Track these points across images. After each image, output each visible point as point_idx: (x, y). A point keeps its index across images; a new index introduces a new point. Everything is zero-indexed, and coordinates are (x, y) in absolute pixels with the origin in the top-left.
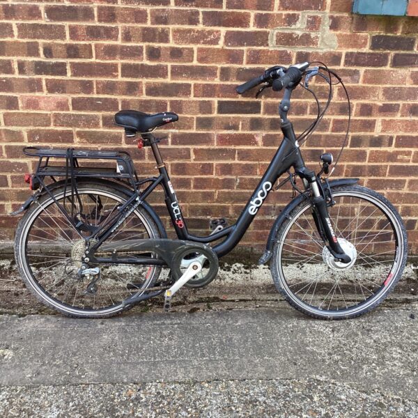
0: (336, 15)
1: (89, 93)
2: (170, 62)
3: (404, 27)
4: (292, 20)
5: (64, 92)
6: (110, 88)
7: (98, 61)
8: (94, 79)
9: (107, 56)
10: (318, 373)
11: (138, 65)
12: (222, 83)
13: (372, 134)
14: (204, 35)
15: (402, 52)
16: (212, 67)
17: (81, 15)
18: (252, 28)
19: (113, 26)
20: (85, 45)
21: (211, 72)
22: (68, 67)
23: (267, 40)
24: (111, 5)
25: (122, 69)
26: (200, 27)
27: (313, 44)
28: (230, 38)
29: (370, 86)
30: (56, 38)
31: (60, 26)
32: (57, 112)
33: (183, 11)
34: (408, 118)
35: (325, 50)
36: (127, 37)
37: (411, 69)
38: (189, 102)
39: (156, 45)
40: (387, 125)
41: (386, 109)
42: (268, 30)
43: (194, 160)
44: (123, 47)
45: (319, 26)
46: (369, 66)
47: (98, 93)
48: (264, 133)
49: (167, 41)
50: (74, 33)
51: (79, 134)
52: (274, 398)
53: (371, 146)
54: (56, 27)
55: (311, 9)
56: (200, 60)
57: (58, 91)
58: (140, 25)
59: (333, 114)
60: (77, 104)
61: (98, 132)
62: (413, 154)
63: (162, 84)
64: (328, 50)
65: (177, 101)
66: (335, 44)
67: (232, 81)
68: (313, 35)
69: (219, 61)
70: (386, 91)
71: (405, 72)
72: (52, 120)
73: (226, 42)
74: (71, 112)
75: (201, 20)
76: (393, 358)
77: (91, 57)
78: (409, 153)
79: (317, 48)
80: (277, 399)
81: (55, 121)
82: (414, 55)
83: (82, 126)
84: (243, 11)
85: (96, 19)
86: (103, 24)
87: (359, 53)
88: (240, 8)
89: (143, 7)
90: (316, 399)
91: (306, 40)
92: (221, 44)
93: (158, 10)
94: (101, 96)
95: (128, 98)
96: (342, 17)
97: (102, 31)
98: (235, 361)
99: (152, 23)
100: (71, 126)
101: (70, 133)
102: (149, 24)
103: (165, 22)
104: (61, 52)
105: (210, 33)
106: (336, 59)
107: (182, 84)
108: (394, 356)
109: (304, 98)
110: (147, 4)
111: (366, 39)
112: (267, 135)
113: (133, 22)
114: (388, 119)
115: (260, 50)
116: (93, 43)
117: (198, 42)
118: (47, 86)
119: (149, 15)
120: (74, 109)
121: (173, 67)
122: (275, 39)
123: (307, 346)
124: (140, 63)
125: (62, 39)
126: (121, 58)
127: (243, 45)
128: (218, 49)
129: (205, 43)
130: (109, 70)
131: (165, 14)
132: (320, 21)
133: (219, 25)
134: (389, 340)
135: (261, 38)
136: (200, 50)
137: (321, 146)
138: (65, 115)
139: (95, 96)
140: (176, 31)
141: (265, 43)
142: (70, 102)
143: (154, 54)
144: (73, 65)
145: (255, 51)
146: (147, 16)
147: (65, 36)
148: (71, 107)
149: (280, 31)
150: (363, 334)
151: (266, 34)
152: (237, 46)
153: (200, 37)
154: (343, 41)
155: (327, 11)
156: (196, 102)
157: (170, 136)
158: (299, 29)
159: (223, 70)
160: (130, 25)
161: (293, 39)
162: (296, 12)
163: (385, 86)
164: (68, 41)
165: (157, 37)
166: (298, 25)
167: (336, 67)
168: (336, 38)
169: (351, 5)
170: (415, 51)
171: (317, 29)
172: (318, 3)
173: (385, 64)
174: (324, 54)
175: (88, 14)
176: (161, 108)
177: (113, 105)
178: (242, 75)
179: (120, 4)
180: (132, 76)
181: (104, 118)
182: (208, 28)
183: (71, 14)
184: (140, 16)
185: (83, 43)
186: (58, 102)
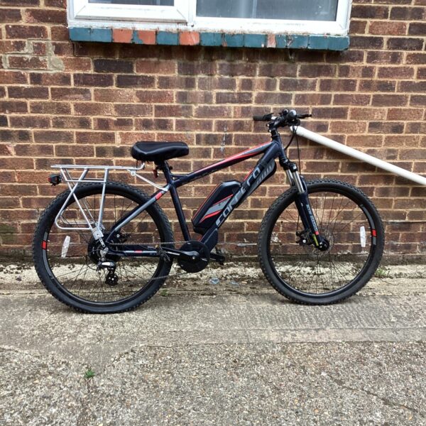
0: (58, 42)
3: (120, 52)
4: (20, 46)
13: (113, 145)
15: (124, 74)
23: (2, 63)
27: (43, 66)
29: (102, 103)
34: (143, 132)
35: (54, 72)
37: (135, 89)
40: (125, 137)
41: (121, 124)
42: (1, 55)
45: (44, 51)
46: (96, 86)
48: (15, 144)
53: (116, 156)
55: (34, 36)
59: (74, 128)
64: (57, 71)
66: (62, 65)
68: (41, 59)
70: (117, 108)
71: (130, 91)
79: (47, 70)
82: (135, 76)
87: (85, 74)
91: (35, 63)
96: (63, 44)
106: (66, 79)
109: (45, 113)
111: (89, 62)
112: (18, 146)
114: (124, 132)
122: (8, 62)
132: (44, 47)
137: (69, 156)
149: (11, 55)
154: (68, 64)
158: (28, 52)
161: (24, 62)
162: (21, 40)
163: (115, 103)
166: (26, 50)
167: (68, 87)
168: (62, 62)
169: (66, 34)
170: (135, 73)
171: (44, 54)
172: (40, 32)
173: (112, 85)
174: (54, 75)
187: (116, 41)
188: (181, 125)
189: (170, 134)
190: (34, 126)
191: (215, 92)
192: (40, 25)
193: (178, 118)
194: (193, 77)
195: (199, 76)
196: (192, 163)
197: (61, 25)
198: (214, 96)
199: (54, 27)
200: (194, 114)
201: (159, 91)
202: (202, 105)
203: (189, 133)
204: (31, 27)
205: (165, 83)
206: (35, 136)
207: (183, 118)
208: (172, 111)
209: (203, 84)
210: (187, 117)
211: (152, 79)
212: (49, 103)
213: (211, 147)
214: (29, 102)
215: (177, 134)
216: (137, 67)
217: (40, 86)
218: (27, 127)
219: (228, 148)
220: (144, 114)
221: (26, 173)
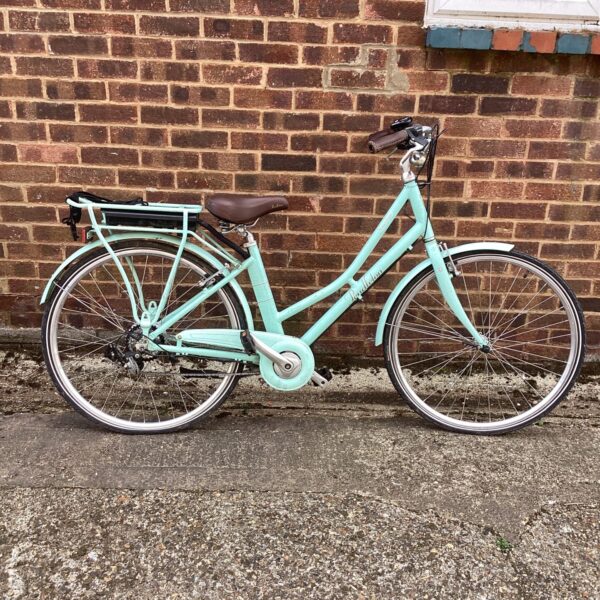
0: (405, 49)
1: (101, 142)
2: (200, 105)
3: (493, 65)
4: (350, 54)
5: (72, 140)
6: (127, 136)
7: (113, 103)
8: (108, 125)
9: (123, 97)
10: (361, 488)
11: (161, 108)
12: (266, 132)
13: (459, 199)
14: (242, 72)
15: (493, 95)
16: (254, 112)
17: (91, 48)
18: (301, 64)
19: (131, 60)
20: (97, 83)
21: (252, 119)
22: (76, 110)
23: (320, 79)
24: (127, 35)
25: (142, 113)
27: (378, 84)
28: (273, 76)
29: (454, 138)
30: (62, 74)
31: (67, 60)
32: (63, 165)
33: (215, 43)
34: (506, 180)
35: (393, 93)
36: (148, 74)
37: (506, 117)
38: (226, 155)
39: (183, 84)
40: (479, 189)
41: (477, 168)
42: (321, 67)
44: (143, 86)
45: (384, 63)
46: (450, 113)
47: (113, 142)
48: (322, 197)
49: (195, 78)
50: (83, 68)
52: (298, 512)
53: (460, 215)
54: (62, 61)
55: (374, 41)
56: (238, 103)
57: (65, 139)
58: (162, 60)
60: (87, 155)
61: (114, 191)
62: (515, 226)
63: (191, 131)
64: (398, 92)
65: (210, 154)
66: (406, 85)
67: (278, 129)
68: (377, 74)
69: (263, 105)
70: (475, 145)
71: (498, 121)
72: (57, 174)
73: (270, 81)
74: (81, 165)
75: (237, 55)
76: (464, 477)
77: (104, 98)
78: (510, 226)
79: (383, 90)
80: (301, 513)
81: (61, 176)
82: (508, 99)
83: (93, 182)
84: (288, 44)
85: (110, 52)
86: (118, 59)
87: (437, 97)
88: (285, 41)
89: (165, 38)
90: (351, 515)
91: (369, 80)
92: (263, 84)
93: (183, 42)
95: (150, 149)
96: (413, 52)
97: (117, 66)
99: (178, 58)
100: (80, 183)
102: (173, 59)
103: (194, 56)
104: (68, 92)
105: (249, 70)
106: (408, 104)
107: (216, 133)
108: (465, 474)
110: (171, 34)
111: (445, 79)
112: (326, 199)
113: (154, 56)
114: (479, 180)
115: (312, 92)
116: (107, 81)
117: (235, 82)
118: (51, 133)
119: (174, 49)
120: (84, 161)
121: (204, 112)
122: (330, 78)
123: (356, 458)
124: (164, 105)
125: (69, 76)
126: (141, 100)
127: (291, 86)
128: (260, 90)
129: (243, 82)
130: (126, 114)
131: (193, 47)
132: (385, 56)
133: (260, 61)
134: (464, 456)
135: (314, 78)
136: (237, 91)
138: (73, 169)
139: (110, 146)
140: (208, 68)
141: (317, 82)
142: (79, 153)
143: (180, 95)
144: (83, 108)
145: (305, 93)
146: (171, 49)
147: (73, 73)
148: (80, 159)
149: (336, 69)
150: (431, 448)
151: (319, 72)
152: (283, 86)
153: (237, 75)
154: (415, 81)
155: (394, 43)
156: (234, 155)
157: (203, 197)
158: (359, 66)
159: (266, 115)
160: (152, 59)
161: (353, 78)
162: (354, 45)
163: (472, 138)
164: (76, 78)
165: (184, 75)
166: (358, 61)
167: (409, 115)
168: (406, 77)
169: (422, 37)
170: (510, 94)
171: (382, 67)
172: (381, 34)
173: (472, 111)
174: (393, 98)
175: (100, 46)
176: (191, 161)
177: (132, 157)
178: (291, 122)
179: (138, 35)
180: (155, 122)
181: (121, 173)
182: (247, 65)
183: (80, 46)
184: (163, 49)
185: (94, 81)
186: (65, 153)
187: (496, 48)
188: (565, 172)
189: (547, 185)
190: (351, 171)
192: (383, 23)
193: (562, 162)
194: (594, 101)
196: (572, 228)
197: (414, 24)
199: (403, 27)
200: (587, 155)
201: (540, 122)
203: (575, 183)
204: (371, 27)
205: (552, 109)
206: (351, 185)
207: (569, 161)
208: (554, 151)
210: (575, 159)
211: (533, 103)
214: (351, 136)
215: (556, 185)
216: (514, 85)
217: (370, 114)
218: (343, 172)
220: (513, 154)
221: (330, 238)
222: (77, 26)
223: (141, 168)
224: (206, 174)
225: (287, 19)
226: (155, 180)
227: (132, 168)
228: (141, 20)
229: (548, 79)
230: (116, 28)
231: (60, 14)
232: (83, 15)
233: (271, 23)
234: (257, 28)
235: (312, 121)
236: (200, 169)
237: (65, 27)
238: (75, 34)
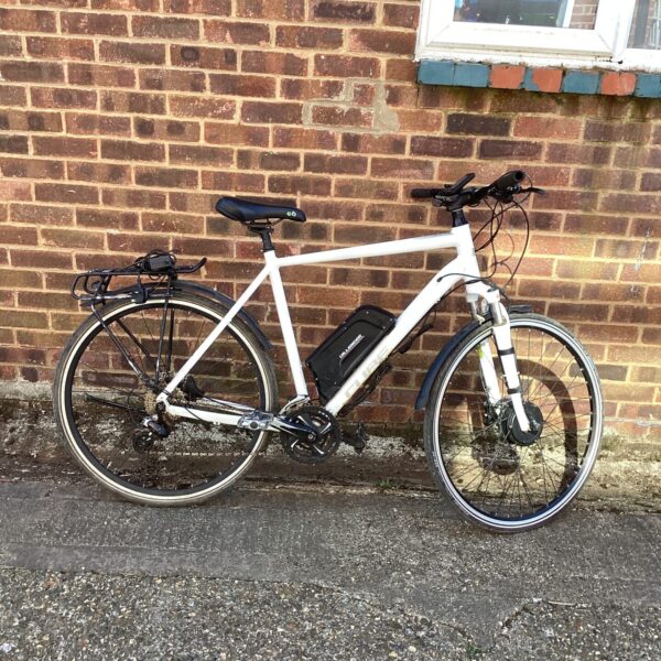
0: (394, 84)
1: (58, 178)
2: (167, 139)
3: (493, 103)
4: (333, 89)
5: (24, 176)
6: (86, 172)
7: (70, 135)
8: (64, 160)
9: (81, 130)
10: (323, 577)
11: (123, 143)
12: (241, 171)
14: (213, 105)
15: (492, 138)
16: (227, 149)
17: (46, 74)
18: (279, 98)
19: (90, 89)
20: (53, 114)
21: (225, 157)
22: (30, 143)
23: (300, 115)
24: (85, 62)
25: (102, 148)
26: (207, 94)
27: (365, 123)
28: (248, 110)
30: (13, 103)
31: (19, 88)
32: (14, 202)
33: (183, 72)
34: (508, 232)
35: (382, 133)
36: (108, 105)
37: (508, 162)
38: (196, 195)
39: (148, 117)
41: (475, 218)
42: (301, 102)
43: (206, 277)
44: (104, 118)
45: (371, 99)
46: (445, 156)
47: (70, 178)
48: (303, 244)
49: (162, 112)
50: (37, 97)
51: (45, 233)
52: (246, 603)
54: (13, 88)
55: (360, 75)
56: (209, 139)
57: (17, 174)
58: (125, 90)
59: (398, 222)
60: (43, 193)
61: (71, 232)
62: (519, 283)
63: (157, 169)
64: (387, 132)
65: (179, 194)
66: (396, 124)
67: (254, 169)
68: (363, 111)
69: (236, 142)
71: (499, 166)
72: (9, 213)
73: (243, 117)
74: (35, 203)
75: (208, 86)
76: (441, 567)
77: (60, 130)
78: (513, 282)
79: (370, 129)
80: (250, 605)
81: (12, 215)
82: (510, 143)
83: (49, 222)
84: (264, 75)
85: (66, 80)
86: (75, 87)
87: (430, 138)
88: (261, 72)
89: (128, 66)
90: (306, 610)
91: (354, 117)
92: (236, 119)
93: (148, 70)
94: (74, 183)
95: (111, 186)
96: (403, 87)
97: (75, 96)
98: (213, 554)
99: (142, 88)
100: (33, 222)
101: (33, 232)
102: (137, 89)
103: (160, 87)
104: (21, 123)
105: (221, 103)
106: (398, 145)
107: (185, 171)
108: (443, 563)
109: (356, 197)
110: (134, 62)
111: (439, 119)
112: (307, 247)
113: (116, 86)
115: (291, 129)
116: (63, 112)
117: (205, 115)
118: (2, 167)
119: (137, 77)
120: (37, 199)
121: (171, 147)
122: (311, 114)
123: (323, 542)
124: (127, 139)
125: (22, 106)
126: (102, 133)
127: (266, 121)
128: (233, 126)
129: (214, 116)
130: (85, 148)
131: (158, 77)
132: (372, 93)
133: (234, 93)
134: (445, 543)
135: (293, 113)
136: (208, 126)
137: (384, 266)
138: (26, 207)
139: (67, 182)
140: (175, 100)
141: (297, 119)
142: (33, 190)
143: (145, 128)
144: (37, 140)
145: (284, 130)
146: (134, 78)
147: (25, 102)
148: (34, 196)
149: (318, 104)
150: (411, 531)
151: (299, 107)
152: (259, 122)
153: (207, 108)
154: (408, 120)
155: (382, 78)
156: (205, 196)
157: (171, 241)
158: (343, 102)
159: (241, 153)
160: (113, 88)
161: (336, 115)
162: (338, 79)
164: (30, 107)
165: (149, 106)
166: (342, 96)
167: (399, 157)
168: (396, 115)
169: (414, 71)
170: (512, 137)
171: (369, 103)
172: (368, 67)
173: (468, 155)
174: (381, 138)
175: (55, 73)
176: (157, 201)
177: (90, 195)
178: (268, 161)
179: (98, 61)
180: (116, 158)
181: (79, 213)
182: (219, 97)
183: (33, 72)
184: (125, 78)
185: (49, 110)
186: (17, 190)
187: (495, 85)
188: (575, 224)
189: (554, 238)
190: (335, 216)
191: (640, 172)
192: (370, 55)
193: (571, 213)
194: (608, 145)
195: (618, 145)
196: (583, 286)
197: (405, 57)
198: (639, 179)
199: (392, 60)
200: (599, 206)
201: (546, 168)
202: (616, 192)
203: (585, 236)
204: (355, 59)
205: (560, 154)
206: (335, 232)
207: (579, 212)
208: (562, 200)
209: (623, 157)
210: (586, 210)
211: (538, 147)
212: (365, 182)
213: (619, 261)
214: (335, 178)
215: (564, 239)
216: (517, 127)
217: (356, 154)
218: (326, 217)
219: (647, 265)
221: (313, 290)
222: (30, 51)
223: (101, 207)
224: (174, 217)
225: (263, 47)
226: (118, 222)
227: (91, 207)
228: (100, 45)
229: (555, 120)
230: (73, 53)
231: (11, 37)
232: (37, 38)
233: (245, 53)
234: (229, 57)
235: (292, 161)
236: (168, 210)
237: (18, 51)
238: (28, 59)
